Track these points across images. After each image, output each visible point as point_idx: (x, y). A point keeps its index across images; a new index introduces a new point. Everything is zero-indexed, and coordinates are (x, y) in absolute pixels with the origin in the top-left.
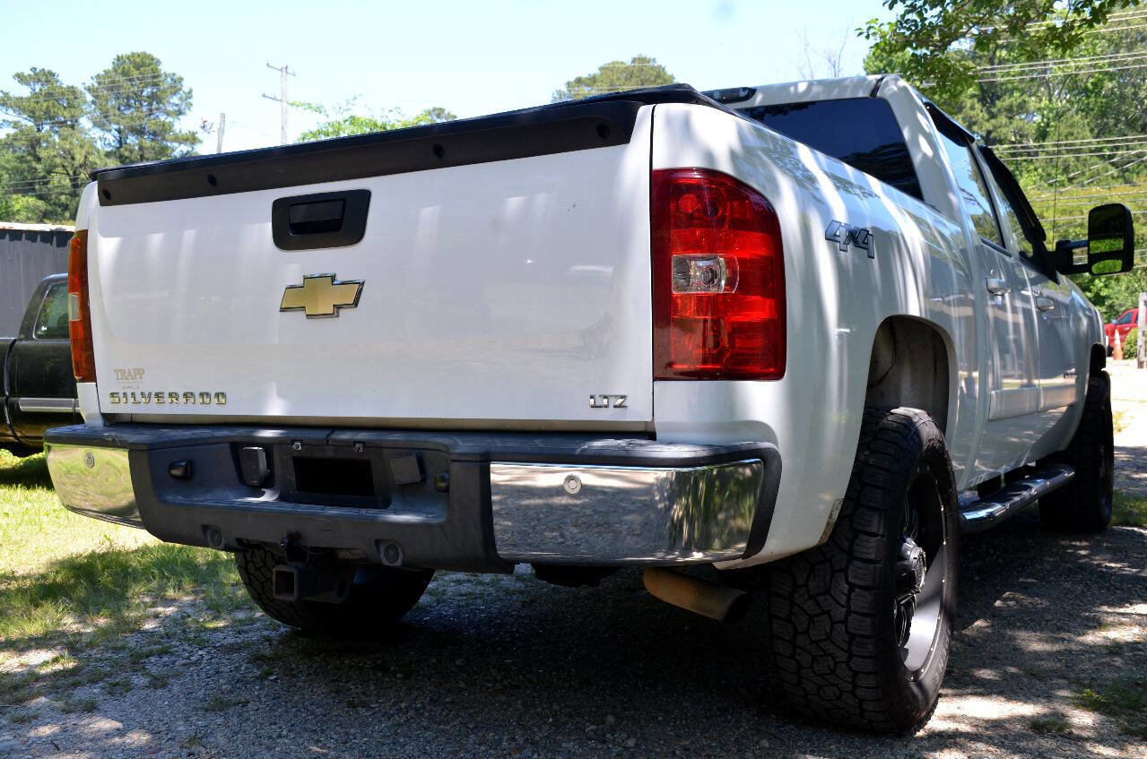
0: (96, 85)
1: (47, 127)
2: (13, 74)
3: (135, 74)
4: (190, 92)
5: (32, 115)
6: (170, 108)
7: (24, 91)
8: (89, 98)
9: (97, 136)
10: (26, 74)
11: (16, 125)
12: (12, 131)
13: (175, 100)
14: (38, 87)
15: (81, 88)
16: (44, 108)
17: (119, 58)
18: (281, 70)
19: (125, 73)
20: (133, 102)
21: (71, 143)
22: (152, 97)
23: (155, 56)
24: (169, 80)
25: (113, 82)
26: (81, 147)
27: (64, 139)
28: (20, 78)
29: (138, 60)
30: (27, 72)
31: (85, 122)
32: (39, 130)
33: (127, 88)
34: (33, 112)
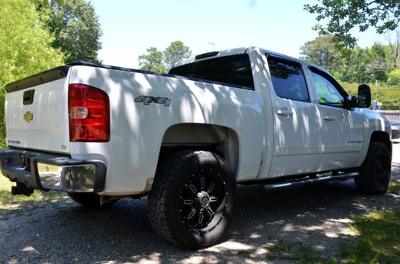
0: (166, 51)
1: (153, 63)
2: (146, 49)
3: (176, 47)
4: (191, 51)
5: (150, 60)
6: (185, 56)
7: (148, 54)
8: (164, 54)
9: (165, 65)
10: (149, 49)
11: (145, 63)
12: (145, 65)
13: (187, 54)
14: (152, 52)
15: (162, 52)
16: (152, 58)
17: (172, 43)
18: (212, 44)
19: (173, 47)
20: (175, 55)
21: (159, 67)
22: (181, 54)
23: (182, 42)
24: (185, 48)
25: (170, 49)
26: (161, 68)
27: (157, 66)
28: (148, 50)
29: (177, 43)
30: (149, 48)
31: (163, 61)
32: (151, 64)
33: (174, 51)
34: (150, 59)
